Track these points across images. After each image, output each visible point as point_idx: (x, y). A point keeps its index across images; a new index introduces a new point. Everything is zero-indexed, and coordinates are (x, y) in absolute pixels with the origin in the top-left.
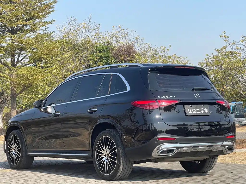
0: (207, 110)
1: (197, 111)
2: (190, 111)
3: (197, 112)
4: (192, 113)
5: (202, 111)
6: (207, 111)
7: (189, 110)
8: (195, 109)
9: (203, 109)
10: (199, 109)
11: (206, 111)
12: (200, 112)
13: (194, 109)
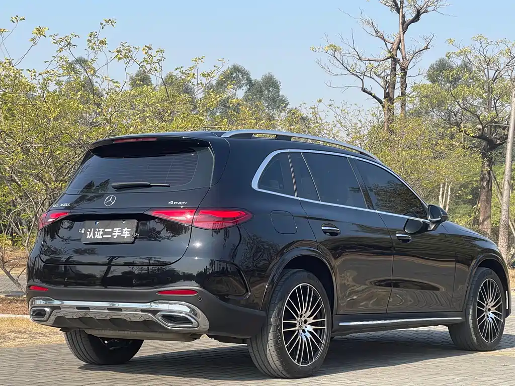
0: (128, 231)
1: (105, 233)
2: (90, 235)
3: (104, 236)
4: (93, 237)
5: (116, 234)
6: (129, 233)
7: (90, 232)
8: (101, 230)
9: (120, 228)
10: (110, 230)
11: (127, 233)
12: (110, 236)
13: (99, 229)
